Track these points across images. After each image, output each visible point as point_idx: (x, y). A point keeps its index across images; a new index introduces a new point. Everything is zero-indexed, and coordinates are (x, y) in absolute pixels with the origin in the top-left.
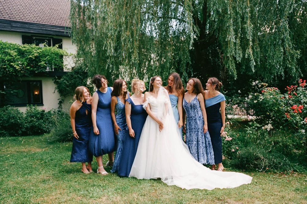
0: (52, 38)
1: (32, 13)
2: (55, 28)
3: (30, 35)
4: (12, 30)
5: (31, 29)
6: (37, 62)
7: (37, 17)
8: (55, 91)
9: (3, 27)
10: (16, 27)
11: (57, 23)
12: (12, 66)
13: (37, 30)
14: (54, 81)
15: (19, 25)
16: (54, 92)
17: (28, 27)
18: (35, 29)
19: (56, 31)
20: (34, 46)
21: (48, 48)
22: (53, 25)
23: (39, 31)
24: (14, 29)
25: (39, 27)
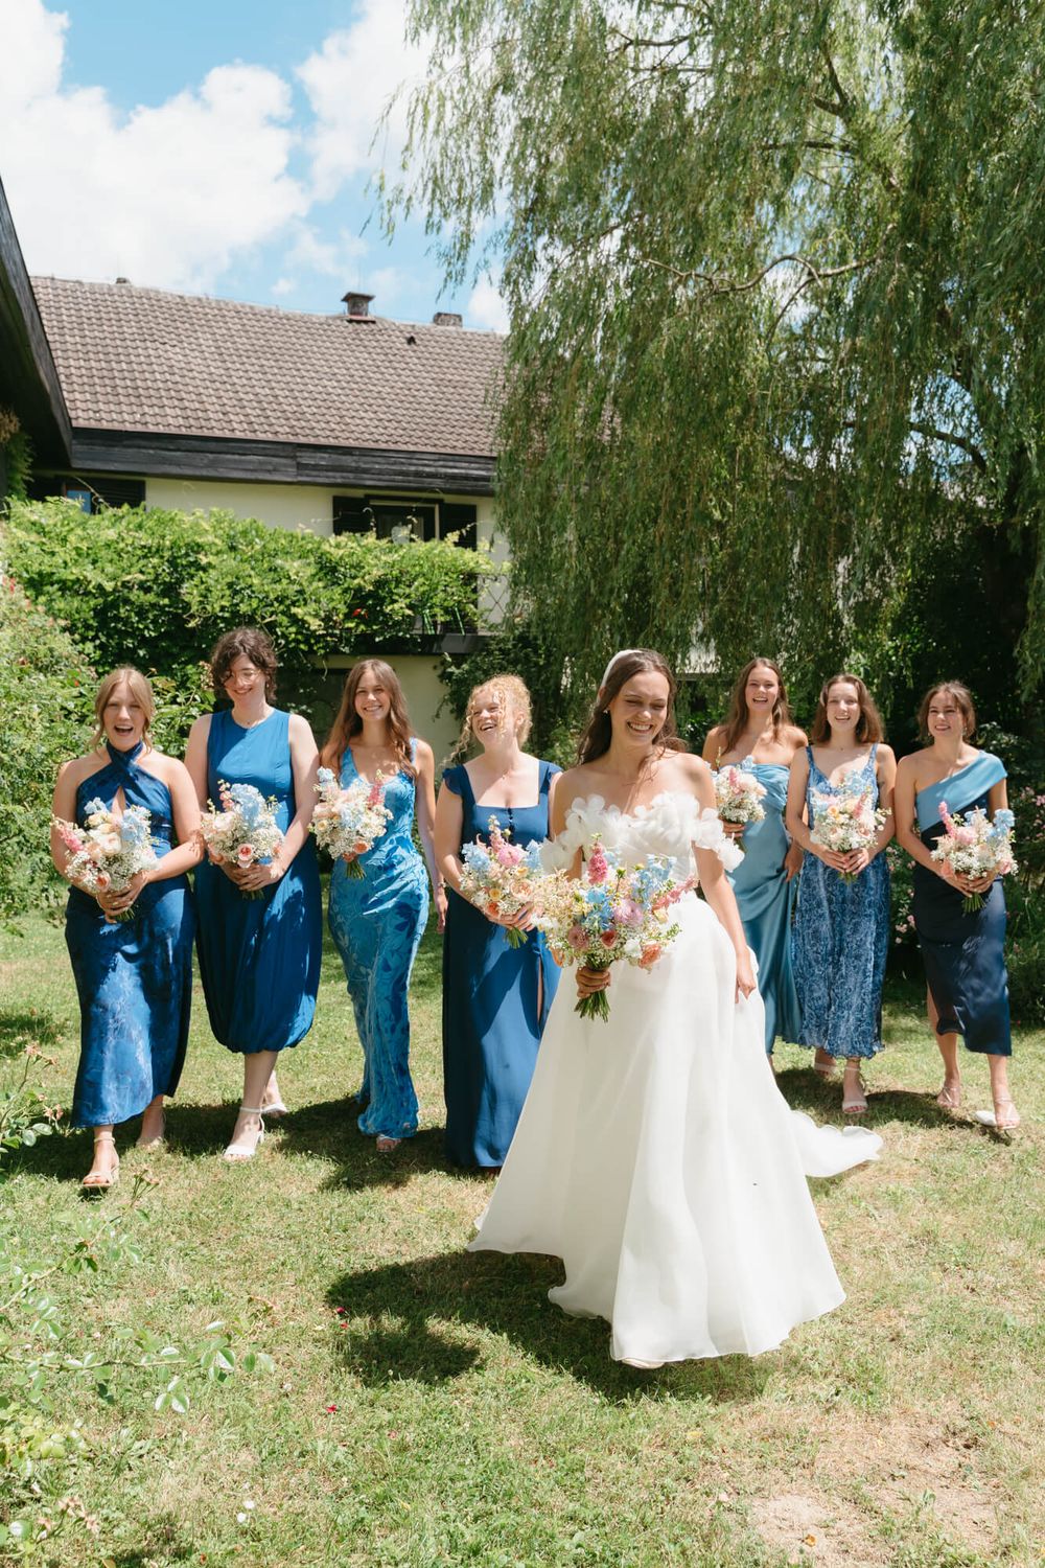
0: (440, 502)
1: (370, 405)
2: (451, 464)
3: (360, 493)
4: (300, 479)
5: (365, 471)
6: (381, 601)
7: (390, 421)
8: (440, 708)
9: (269, 471)
10: (316, 467)
11: (459, 444)
12: (294, 620)
13: (387, 477)
14: (439, 672)
15: (323, 459)
16: (437, 716)
17: (353, 464)
18: (380, 472)
19: (454, 477)
20: (370, 539)
21: (421, 547)
22: (443, 450)
23: (394, 481)
24: (308, 476)
25: (395, 463)
